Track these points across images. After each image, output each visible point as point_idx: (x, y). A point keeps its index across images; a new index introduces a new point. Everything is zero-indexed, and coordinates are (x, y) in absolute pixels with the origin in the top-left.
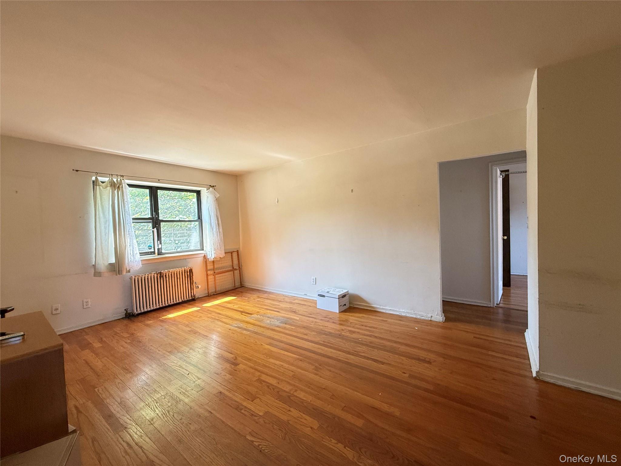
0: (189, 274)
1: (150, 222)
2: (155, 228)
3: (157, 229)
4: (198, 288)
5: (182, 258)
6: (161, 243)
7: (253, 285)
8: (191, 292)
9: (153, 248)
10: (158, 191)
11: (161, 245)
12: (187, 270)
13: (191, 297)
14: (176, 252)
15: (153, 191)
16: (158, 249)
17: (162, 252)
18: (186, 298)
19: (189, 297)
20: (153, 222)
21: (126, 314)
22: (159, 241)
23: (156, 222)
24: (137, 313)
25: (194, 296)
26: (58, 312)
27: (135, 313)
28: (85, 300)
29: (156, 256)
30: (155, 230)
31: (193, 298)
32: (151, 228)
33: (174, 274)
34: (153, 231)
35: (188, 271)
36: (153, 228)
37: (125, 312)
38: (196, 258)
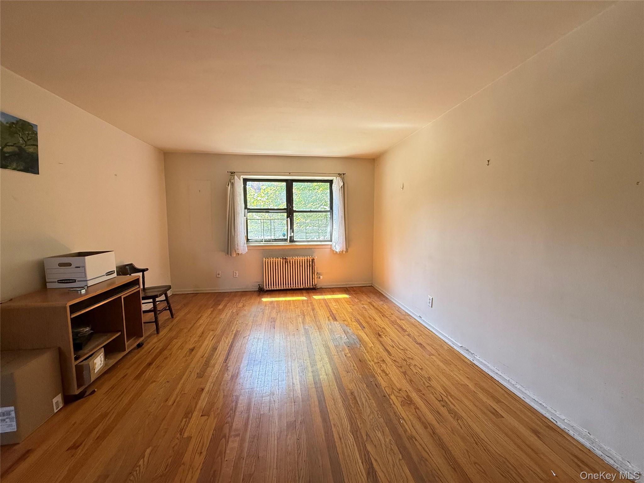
0: (311, 263)
1: (285, 212)
2: (289, 218)
3: (290, 219)
4: (320, 278)
5: (308, 247)
6: (293, 232)
7: (379, 287)
8: (312, 281)
9: (286, 236)
10: (294, 183)
11: (293, 233)
12: (309, 259)
13: (312, 286)
14: (306, 241)
15: (289, 184)
16: (291, 237)
17: (293, 240)
18: (308, 286)
19: (310, 286)
20: (287, 212)
21: (259, 288)
22: (291, 230)
23: (290, 212)
24: (266, 289)
25: (315, 285)
26: (220, 276)
27: (265, 289)
28: (235, 272)
29: (288, 243)
30: (289, 219)
31: (315, 287)
32: (286, 218)
33: (297, 261)
34: (287, 220)
35: (311, 260)
36: (287, 218)
37: (258, 287)
38: (325, 248)
